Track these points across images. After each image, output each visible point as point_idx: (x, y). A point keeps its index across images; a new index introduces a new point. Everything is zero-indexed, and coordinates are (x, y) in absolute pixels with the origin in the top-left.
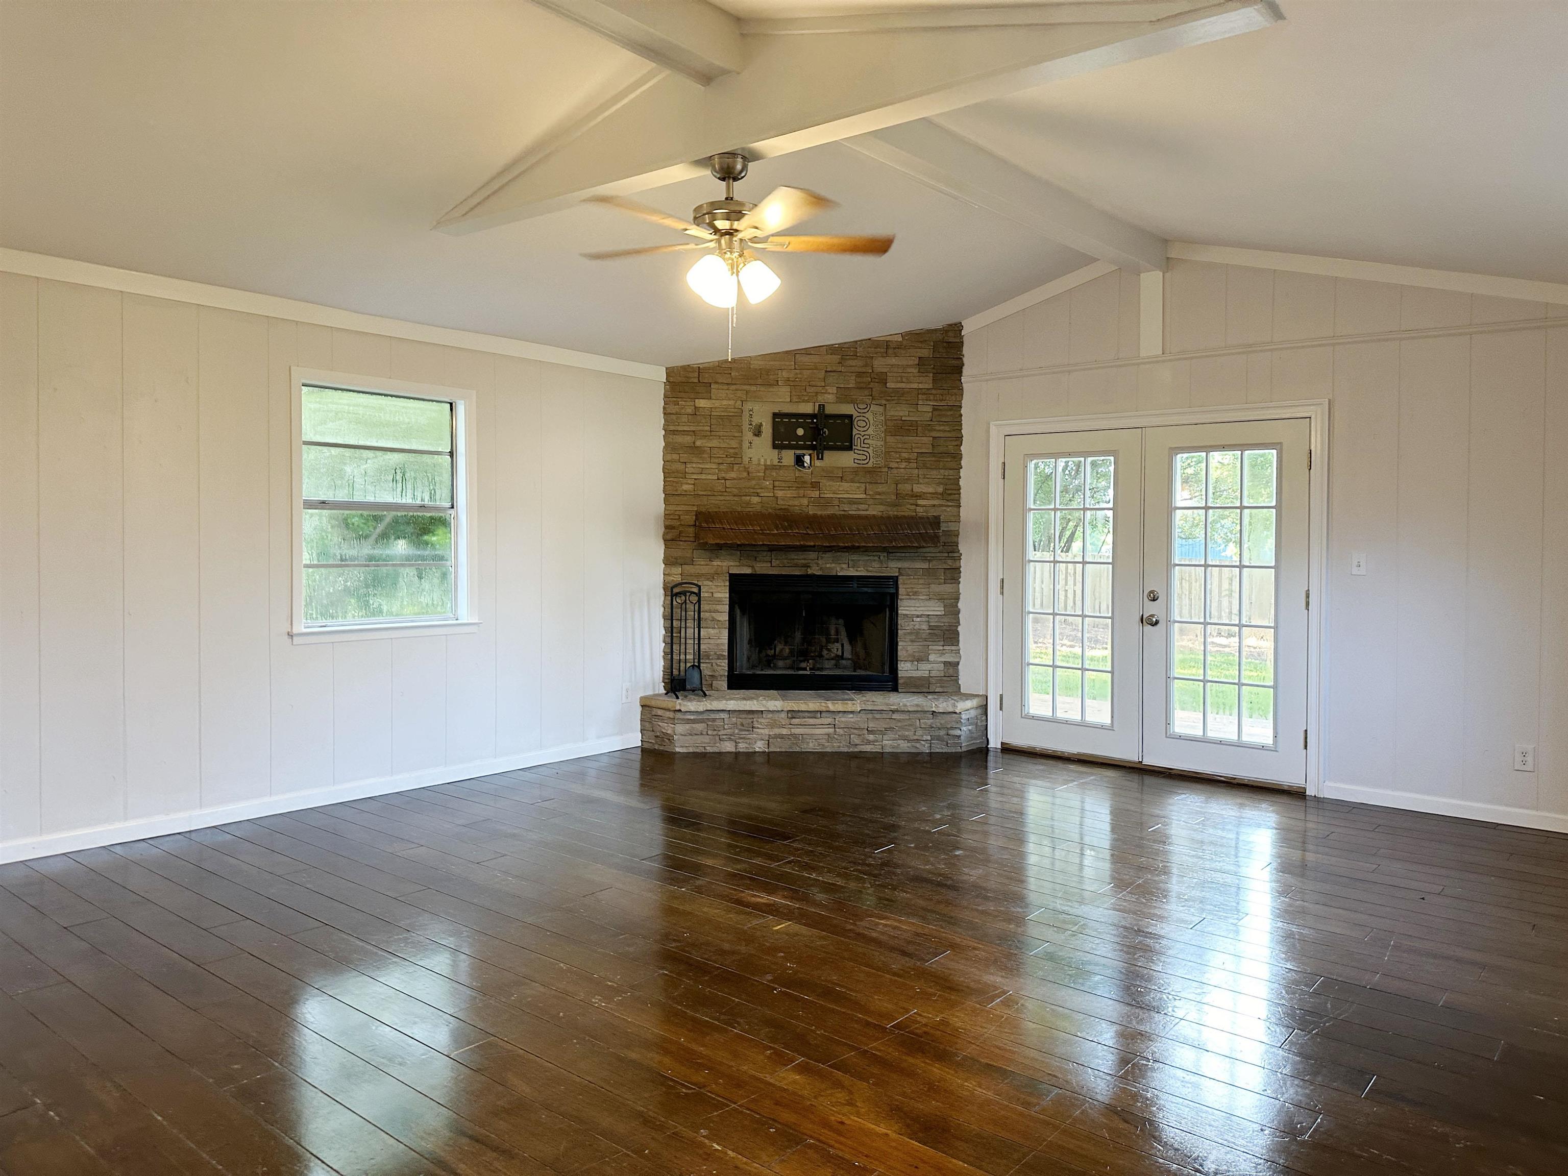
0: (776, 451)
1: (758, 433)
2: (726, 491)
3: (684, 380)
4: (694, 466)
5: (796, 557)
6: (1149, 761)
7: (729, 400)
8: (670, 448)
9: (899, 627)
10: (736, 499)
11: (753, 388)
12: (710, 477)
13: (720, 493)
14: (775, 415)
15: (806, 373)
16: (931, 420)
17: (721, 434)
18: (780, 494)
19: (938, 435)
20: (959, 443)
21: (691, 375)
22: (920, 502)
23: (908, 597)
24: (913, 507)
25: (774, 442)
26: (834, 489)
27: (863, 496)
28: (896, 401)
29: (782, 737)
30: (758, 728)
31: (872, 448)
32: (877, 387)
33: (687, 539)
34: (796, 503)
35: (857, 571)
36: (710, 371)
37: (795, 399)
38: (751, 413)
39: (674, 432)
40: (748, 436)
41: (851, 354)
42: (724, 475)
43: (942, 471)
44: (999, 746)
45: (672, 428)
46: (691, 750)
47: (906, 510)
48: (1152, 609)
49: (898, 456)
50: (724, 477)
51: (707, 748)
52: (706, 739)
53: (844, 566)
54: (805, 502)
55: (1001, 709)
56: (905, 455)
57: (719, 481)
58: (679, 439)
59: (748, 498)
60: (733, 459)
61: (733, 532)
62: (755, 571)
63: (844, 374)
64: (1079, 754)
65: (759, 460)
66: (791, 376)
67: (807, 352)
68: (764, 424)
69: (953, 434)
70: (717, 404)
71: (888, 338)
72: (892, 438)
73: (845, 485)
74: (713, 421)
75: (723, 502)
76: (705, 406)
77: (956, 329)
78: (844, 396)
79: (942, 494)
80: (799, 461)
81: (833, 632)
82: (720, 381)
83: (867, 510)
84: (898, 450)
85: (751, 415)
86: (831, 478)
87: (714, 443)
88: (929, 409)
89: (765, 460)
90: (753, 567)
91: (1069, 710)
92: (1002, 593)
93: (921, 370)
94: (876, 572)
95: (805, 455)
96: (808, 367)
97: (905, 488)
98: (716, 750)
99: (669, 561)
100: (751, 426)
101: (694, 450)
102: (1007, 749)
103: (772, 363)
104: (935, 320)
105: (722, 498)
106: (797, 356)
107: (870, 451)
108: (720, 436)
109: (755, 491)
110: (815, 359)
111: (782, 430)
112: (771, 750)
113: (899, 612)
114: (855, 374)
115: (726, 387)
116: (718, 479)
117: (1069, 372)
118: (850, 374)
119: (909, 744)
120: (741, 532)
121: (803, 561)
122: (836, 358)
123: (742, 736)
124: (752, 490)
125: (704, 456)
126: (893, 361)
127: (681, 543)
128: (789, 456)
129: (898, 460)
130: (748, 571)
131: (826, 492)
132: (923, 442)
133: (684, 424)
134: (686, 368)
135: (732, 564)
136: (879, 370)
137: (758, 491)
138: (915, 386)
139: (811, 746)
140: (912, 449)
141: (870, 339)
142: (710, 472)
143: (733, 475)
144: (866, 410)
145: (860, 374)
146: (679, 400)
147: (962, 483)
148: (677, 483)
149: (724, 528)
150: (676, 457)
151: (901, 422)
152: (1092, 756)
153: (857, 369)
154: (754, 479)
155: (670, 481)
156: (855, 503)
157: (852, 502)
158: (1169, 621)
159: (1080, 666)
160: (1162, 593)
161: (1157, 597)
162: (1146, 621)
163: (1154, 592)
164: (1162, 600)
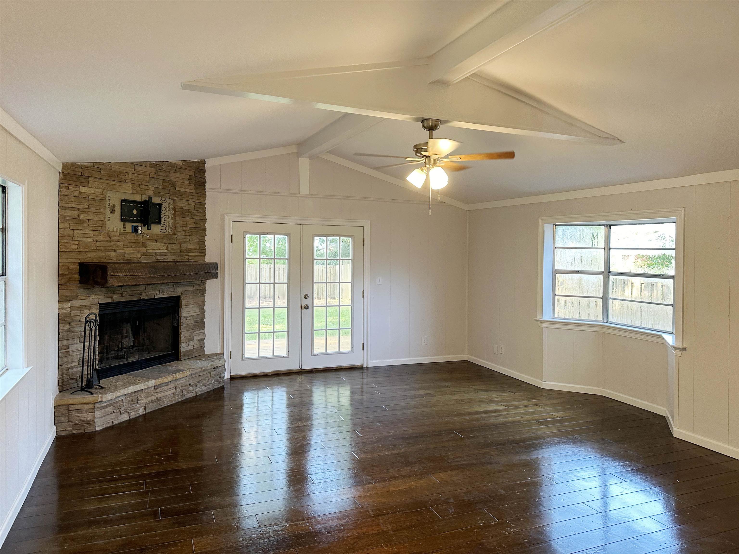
0: (122, 223)
1: (113, 212)
2: (97, 249)
3: (72, 172)
4: (79, 232)
5: (135, 290)
6: (304, 367)
7: (100, 189)
8: (62, 218)
9: (182, 324)
10: (103, 254)
11: (113, 183)
12: (88, 239)
13: (93, 251)
14: (123, 201)
15: (141, 177)
16: (194, 210)
17: (95, 211)
18: (127, 250)
19: (198, 218)
20: (205, 223)
21: (77, 170)
22: (191, 254)
23: (185, 307)
24: (187, 257)
25: (121, 217)
26: (153, 247)
27: (166, 251)
28: (180, 198)
29: (152, 402)
30: (141, 400)
31: (168, 223)
32: (172, 189)
33: (74, 282)
34: (135, 255)
35: (163, 294)
36: (89, 169)
37: (134, 192)
38: (109, 198)
39: (66, 208)
40: (108, 212)
41: (160, 169)
42: (96, 238)
43: (199, 237)
44: (229, 377)
45: (65, 205)
46: (105, 427)
47: (184, 258)
48: (306, 302)
49: (181, 228)
50: (96, 240)
51: (115, 422)
52: (113, 416)
53: (157, 292)
54: (139, 255)
55: (231, 358)
56: (184, 228)
57: (94, 242)
58: (69, 213)
59: (109, 253)
60: (100, 228)
61: (128, 278)
62: (113, 300)
63: (157, 180)
64: (272, 372)
65: (113, 228)
66: (133, 177)
67: (140, 164)
68: (116, 206)
69: (203, 218)
70: (92, 190)
71: (176, 163)
72: (179, 218)
73: (158, 245)
74: (90, 202)
75: (96, 256)
76: (85, 191)
77: (203, 162)
78: (157, 194)
79: (198, 249)
80: (135, 230)
81: (125, 332)
82: (95, 176)
83: (168, 259)
84: (181, 225)
85: (109, 199)
86: (152, 241)
87: (91, 217)
88: (193, 204)
89: (117, 229)
90: (112, 298)
91: (266, 353)
92: (231, 300)
93: (191, 182)
94: (172, 294)
95: (138, 226)
96: (142, 173)
97: (184, 246)
98: (119, 421)
99: (62, 299)
100: (109, 207)
101: (78, 220)
102: (233, 378)
103: (123, 168)
104: (195, 157)
105: (95, 254)
106: (135, 165)
107: (167, 224)
108: (93, 213)
109: (113, 249)
110: (144, 169)
111: (126, 210)
112: (147, 412)
113: (182, 315)
114: (162, 180)
115: (97, 180)
116: (93, 241)
117: (266, 195)
118: (160, 180)
119: (206, 387)
120: (132, 277)
121: (138, 291)
122: (153, 170)
123: (133, 408)
124: (112, 248)
125: (84, 225)
126: (178, 175)
127: (71, 286)
128: (129, 226)
129: (181, 231)
130: (109, 301)
131: (149, 249)
132: (190, 221)
133: (72, 203)
134: (74, 165)
135: (100, 297)
136: (173, 180)
137: (115, 249)
138: (188, 190)
139: (166, 403)
140: (186, 225)
141: (168, 161)
142: (89, 236)
143: (101, 238)
144: (165, 202)
145: (164, 181)
146: (69, 186)
147: (206, 243)
148: (68, 243)
149: (123, 276)
150: (67, 225)
151: (182, 210)
152: (279, 371)
153: (163, 178)
154: (113, 241)
155: (64, 242)
156: (162, 255)
157: (161, 254)
158: (313, 307)
159: (272, 331)
160: (310, 295)
161: (308, 297)
162: (303, 307)
163: (307, 295)
164: (310, 298)
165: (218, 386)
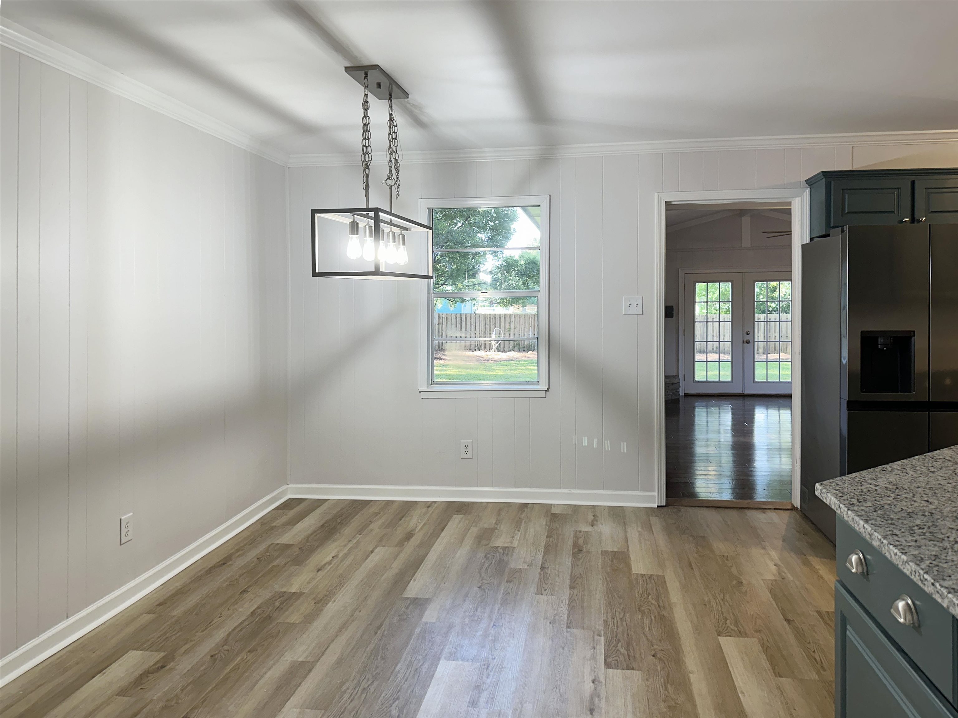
6: (747, 392)
44: (683, 395)
48: (747, 338)
55: (684, 380)
64: (718, 393)
91: (713, 378)
92: (684, 335)
102: (686, 395)
152: (726, 393)
158: (754, 342)
159: (718, 360)
160: (751, 332)
161: (750, 333)
162: (745, 342)
163: (749, 331)
164: (751, 334)
165: (674, 397)
